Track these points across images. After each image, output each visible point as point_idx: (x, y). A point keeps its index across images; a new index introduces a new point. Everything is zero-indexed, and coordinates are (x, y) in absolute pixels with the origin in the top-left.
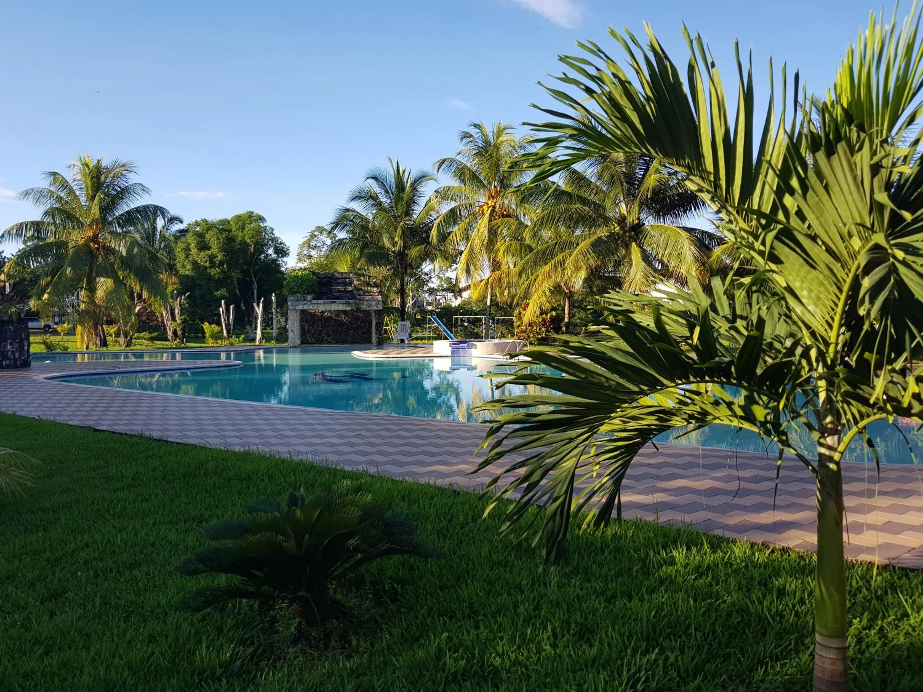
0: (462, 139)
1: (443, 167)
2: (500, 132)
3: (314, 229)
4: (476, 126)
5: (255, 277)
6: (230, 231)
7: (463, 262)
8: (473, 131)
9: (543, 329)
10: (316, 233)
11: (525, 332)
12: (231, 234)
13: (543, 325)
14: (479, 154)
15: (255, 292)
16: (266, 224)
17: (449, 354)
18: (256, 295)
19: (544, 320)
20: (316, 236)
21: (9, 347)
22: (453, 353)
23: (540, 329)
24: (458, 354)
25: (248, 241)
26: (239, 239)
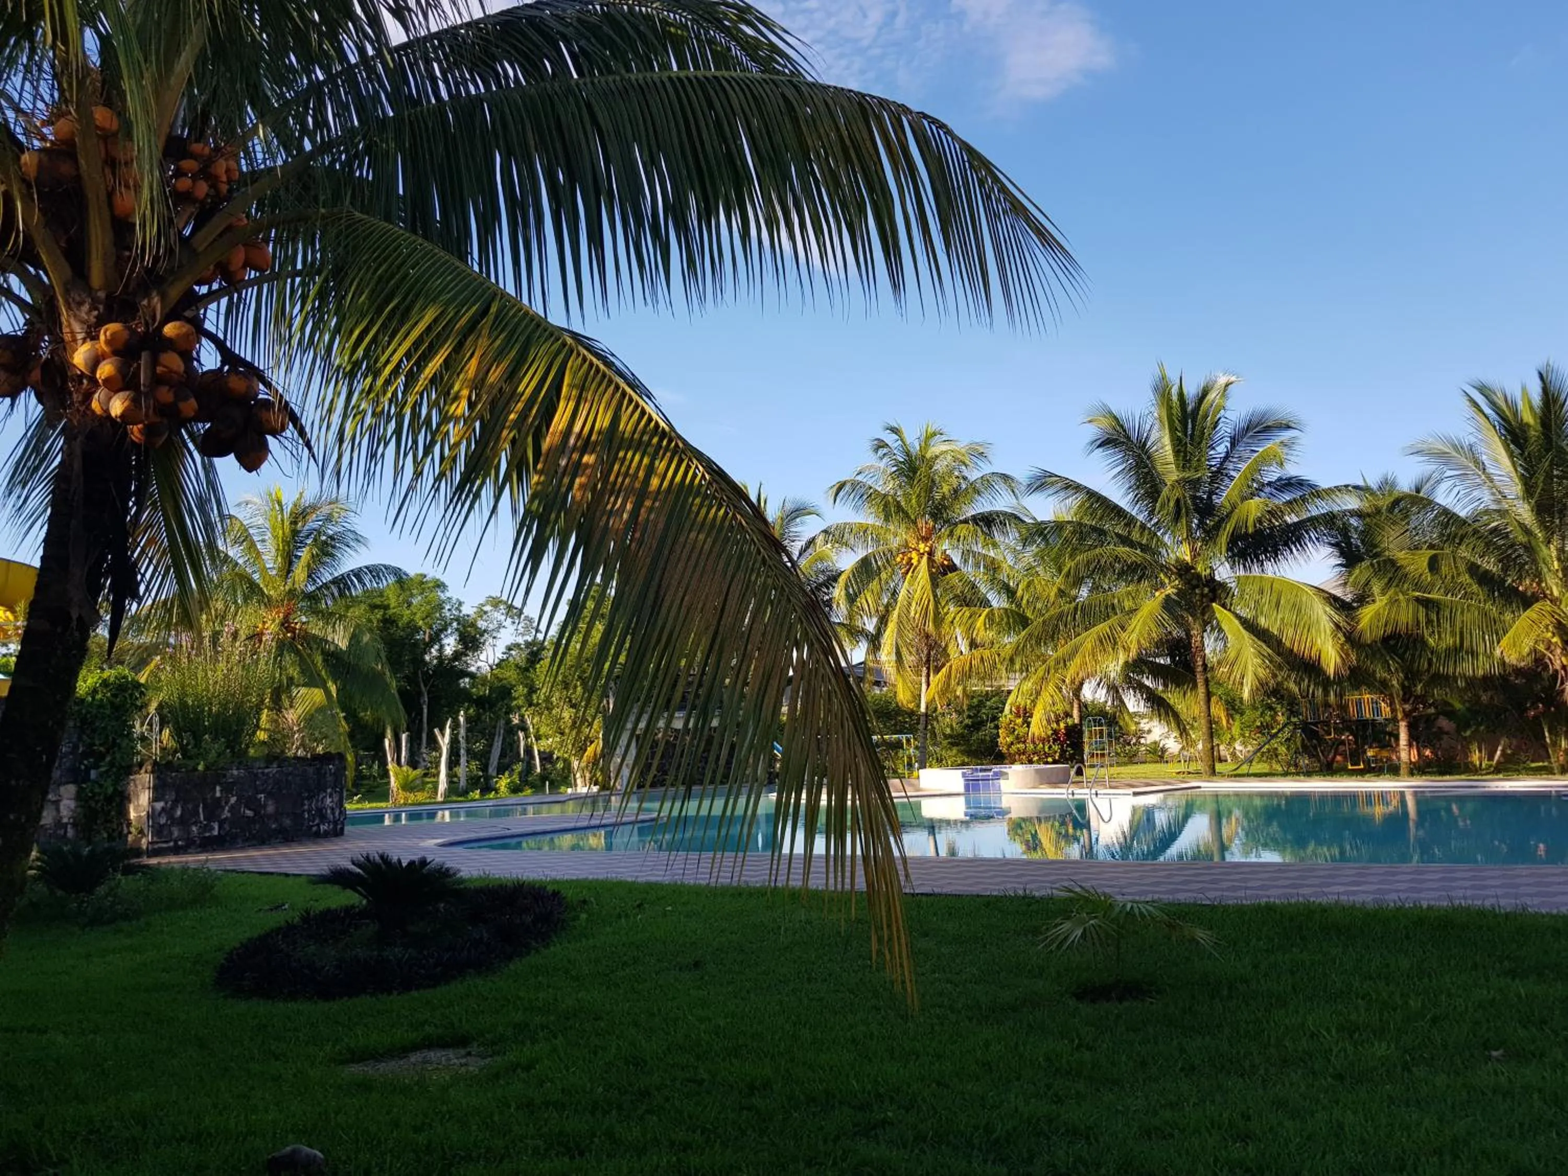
0: (876, 450)
1: (841, 494)
2: (929, 437)
3: (482, 600)
4: (895, 430)
5: (425, 686)
6: (386, 607)
7: (889, 642)
8: (890, 438)
9: (1056, 748)
10: (488, 608)
11: (1024, 753)
12: (391, 612)
13: (1055, 740)
14: (900, 473)
15: (425, 711)
16: (448, 594)
17: (961, 788)
18: (425, 715)
19: (1055, 732)
20: (486, 613)
21: (329, 800)
22: (967, 787)
23: (1050, 747)
24: (976, 788)
25: (421, 623)
26: (405, 619)
